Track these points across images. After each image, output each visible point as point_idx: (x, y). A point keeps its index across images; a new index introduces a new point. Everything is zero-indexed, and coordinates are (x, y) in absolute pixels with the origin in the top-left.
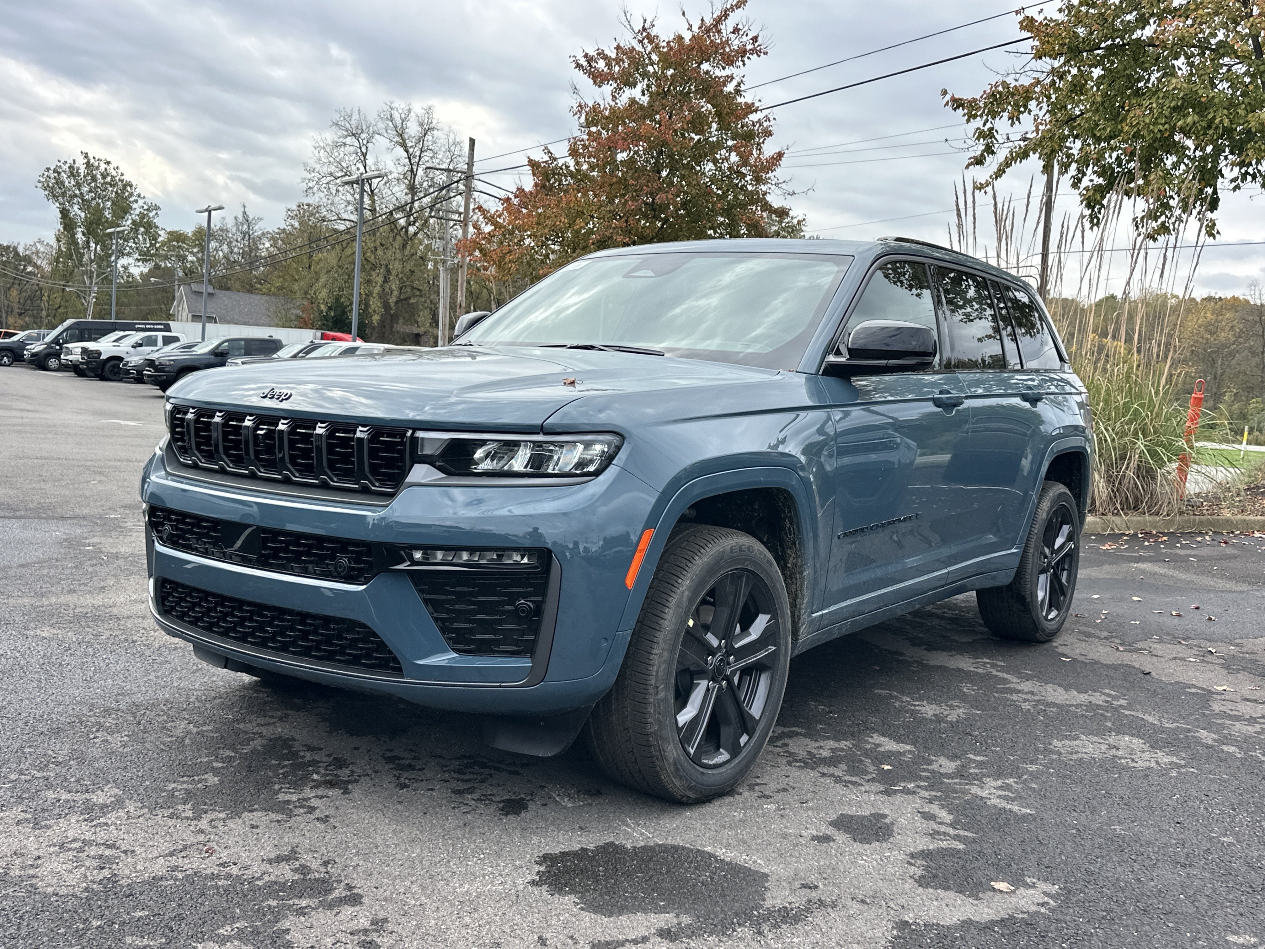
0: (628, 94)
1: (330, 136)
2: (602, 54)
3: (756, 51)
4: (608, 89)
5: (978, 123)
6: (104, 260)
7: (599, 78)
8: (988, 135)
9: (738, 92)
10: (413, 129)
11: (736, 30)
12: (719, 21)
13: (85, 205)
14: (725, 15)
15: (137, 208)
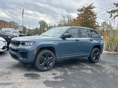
0: (82, 12)
1: (62, 17)
2: (80, 9)
3: (94, 8)
4: (80, 12)
5: (110, 14)
6: (43, 29)
7: (79, 11)
8: (111, 15)
9: (93, 11)
10: (69, 16)
11: (92, 6)
12: (91, 5)
13: (42, 24)
14: (91, 4)
15: (46, 24)
